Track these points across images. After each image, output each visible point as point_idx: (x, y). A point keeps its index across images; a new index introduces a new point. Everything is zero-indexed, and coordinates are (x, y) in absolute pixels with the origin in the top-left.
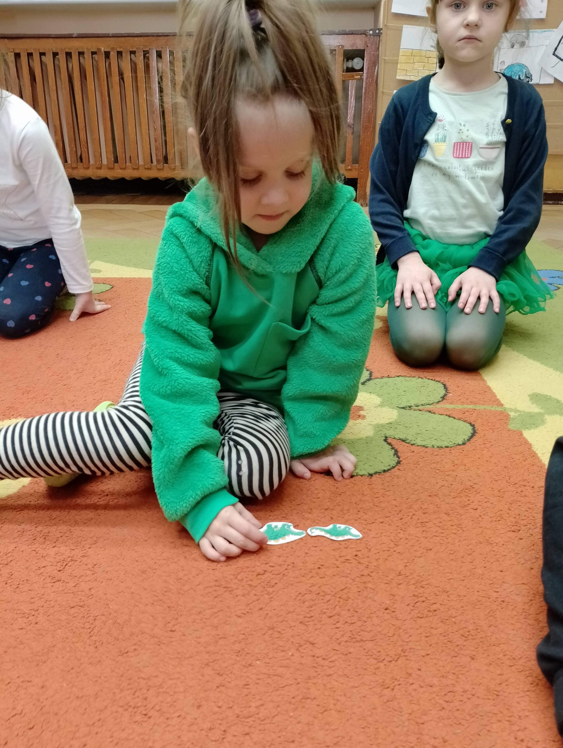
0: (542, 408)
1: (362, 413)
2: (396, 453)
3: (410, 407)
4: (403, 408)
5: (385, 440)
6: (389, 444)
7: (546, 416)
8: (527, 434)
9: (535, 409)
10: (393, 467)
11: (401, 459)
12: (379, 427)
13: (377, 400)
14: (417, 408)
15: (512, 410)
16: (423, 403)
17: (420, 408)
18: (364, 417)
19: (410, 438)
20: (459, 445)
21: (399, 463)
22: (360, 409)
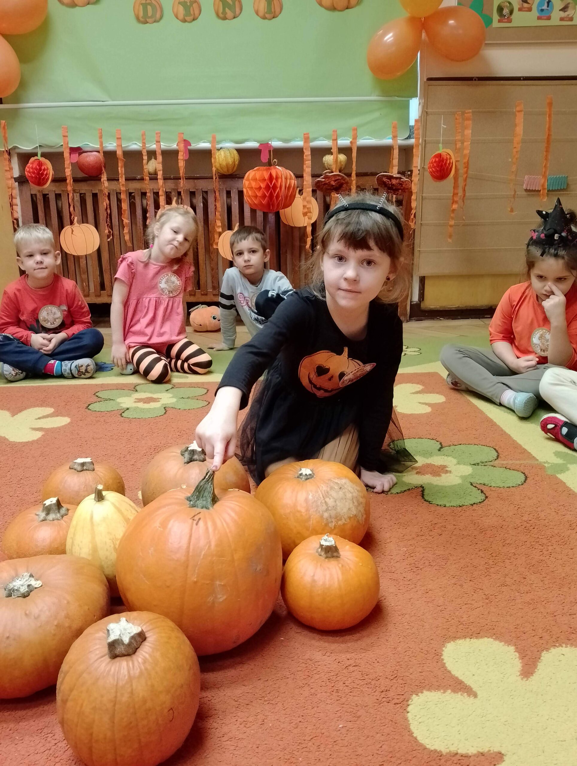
0: (564, 460)
1: (447, 469)
2: (482, 492)
3: (478, 464)
4: (474, 464)
5: (472, 484)
6: (475, 487)
7: (569, 466)
8: (562, 477)
9: (559, 461)
10: (484, 500)
11: (487, 495)
12: (463, 478)
13: (455, 461)
14: (482, 464)
15: (544, 462)
16: (486, 460)
17: (485, 464)
18: (450, 472)
19: (486, 483)
20: (519, 485)
21: (486, 497)
22: (445, 467)
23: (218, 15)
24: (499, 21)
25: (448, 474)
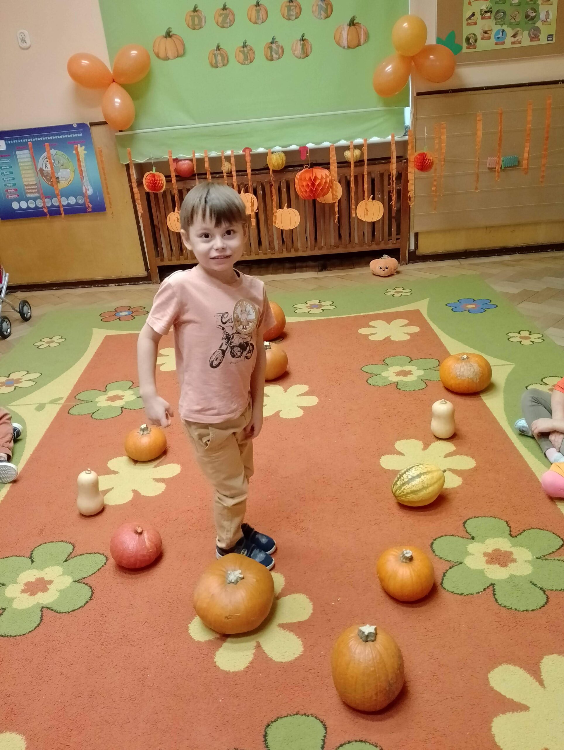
1: (412, 373)
2: (426, 383)
3: (427, 369)
4: (426, 370)
5: (422, 380)
6: (423, 381)
12: (418, 377)
13: (416, 368)
16: (432, 367)
17: (431, 369)
18: (413, 374)
19: (429, 379)
21: (427, 386)
22: (411, 371)
23: (267, 58)
24: (468, 48)
25: (412, 375)
